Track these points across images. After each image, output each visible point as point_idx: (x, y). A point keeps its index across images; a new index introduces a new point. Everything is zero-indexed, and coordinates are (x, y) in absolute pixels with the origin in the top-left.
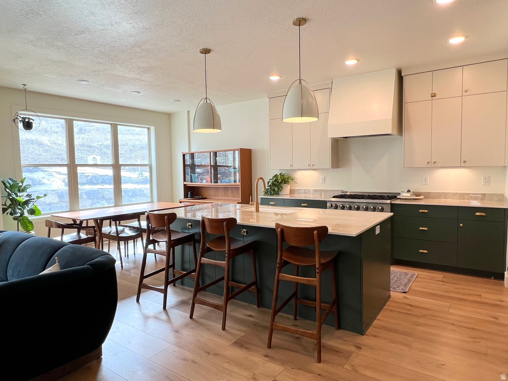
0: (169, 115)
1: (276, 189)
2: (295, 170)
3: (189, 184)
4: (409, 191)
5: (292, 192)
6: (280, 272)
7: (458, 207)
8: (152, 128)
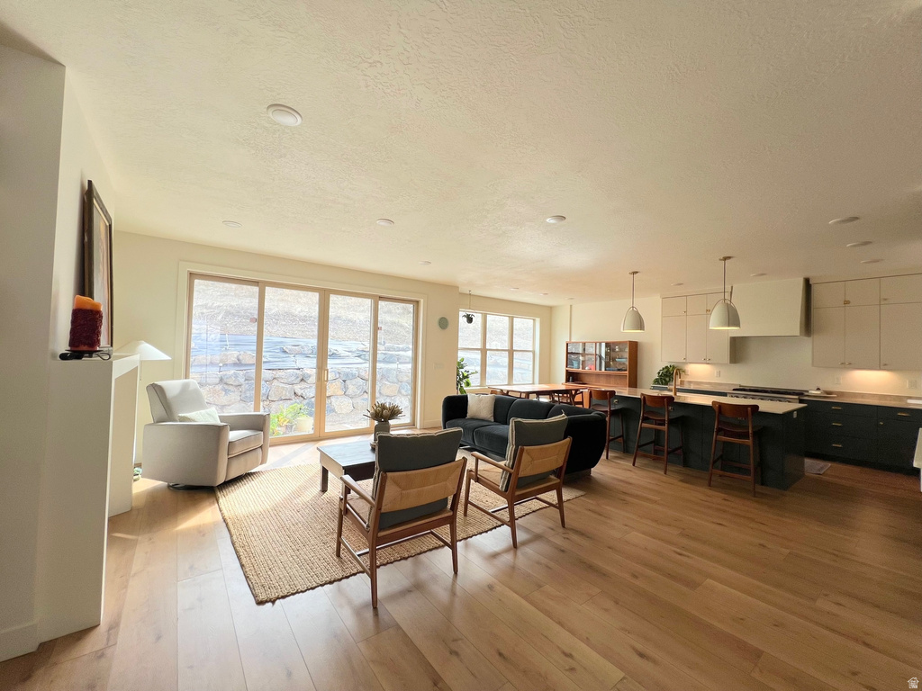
0: (551, 308)
1: (667, 379)
2: (686, 363)
3: (570, 370)
4: (818, 389)
5: (682, 383)
6: (717, 435)
7: (877, 406)
8: (538, 320)
